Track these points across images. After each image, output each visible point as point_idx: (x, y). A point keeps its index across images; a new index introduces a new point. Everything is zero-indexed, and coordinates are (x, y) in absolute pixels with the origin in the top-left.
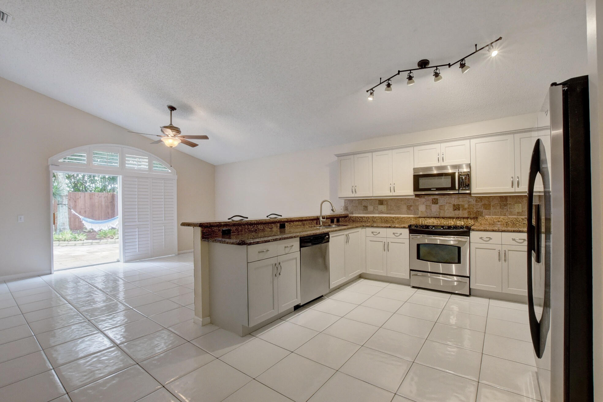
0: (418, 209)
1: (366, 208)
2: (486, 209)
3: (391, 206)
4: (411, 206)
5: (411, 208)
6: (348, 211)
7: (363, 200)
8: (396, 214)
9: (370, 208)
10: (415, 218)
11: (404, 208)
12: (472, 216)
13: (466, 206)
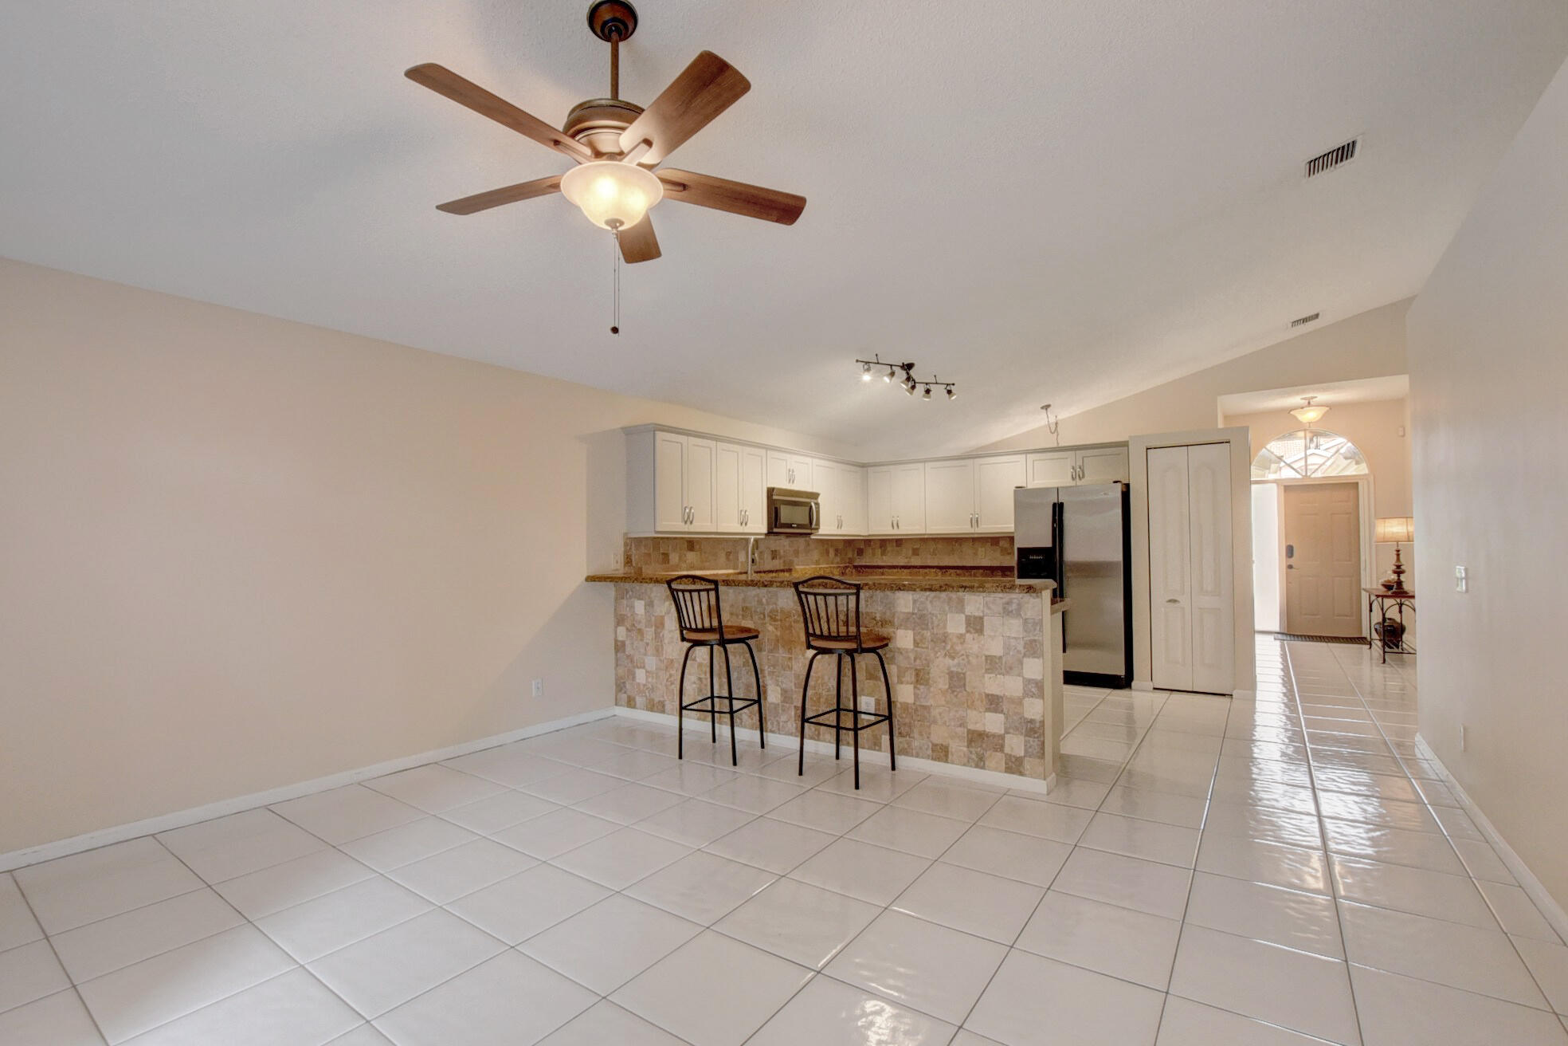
0: (738, 559)
1: (666, 557)
2: (797, 557)
3: (705, 553)
4: (730, 553)
5: (731, 557)
6: (632, 565)
7: (662, 538)
8: (713, 569)
9: (674, 558)
10: (735, 574)
11: (722, 558)
12: (787, 567)
13: (782, 553)
